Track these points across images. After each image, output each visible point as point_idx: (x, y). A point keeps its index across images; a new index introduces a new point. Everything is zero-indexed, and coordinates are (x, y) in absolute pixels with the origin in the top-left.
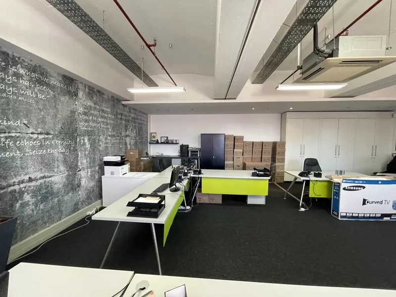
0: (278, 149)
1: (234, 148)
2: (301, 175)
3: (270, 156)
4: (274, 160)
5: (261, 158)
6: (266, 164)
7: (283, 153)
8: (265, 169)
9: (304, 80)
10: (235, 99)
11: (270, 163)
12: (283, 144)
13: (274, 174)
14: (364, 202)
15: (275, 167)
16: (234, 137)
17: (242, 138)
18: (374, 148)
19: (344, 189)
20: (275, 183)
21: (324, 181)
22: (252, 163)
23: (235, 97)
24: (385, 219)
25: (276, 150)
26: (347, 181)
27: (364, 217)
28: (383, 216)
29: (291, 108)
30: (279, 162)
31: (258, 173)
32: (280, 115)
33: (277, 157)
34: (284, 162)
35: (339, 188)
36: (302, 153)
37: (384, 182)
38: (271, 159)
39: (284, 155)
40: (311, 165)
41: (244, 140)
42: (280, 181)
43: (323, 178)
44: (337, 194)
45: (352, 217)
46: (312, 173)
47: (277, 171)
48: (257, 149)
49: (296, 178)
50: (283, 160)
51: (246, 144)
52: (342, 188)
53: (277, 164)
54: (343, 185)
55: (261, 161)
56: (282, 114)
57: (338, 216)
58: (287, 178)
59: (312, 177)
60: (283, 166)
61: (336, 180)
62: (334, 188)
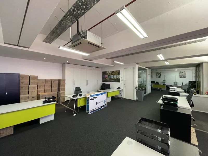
0: (61, 83)
1: (29, 84)
2: (73, 96)
3: (57, 88)
4: (59, 90)
5: (51, 89)
6: (54, 93)
7: (64, 85)
8: (53, 97)
9: (73, 47)
10: (29, 48)
11: (57, 92)
12: (64, 80)
13: (60, 98)
14: (97, 103)
15: (60, 94)
16: (30, 77)
17: (37, 77)
18: (97, 81)
19: (91, 100)
20: (60, 103)
21: (83, 98)
22: (45, 93)
23: (29, 47)
24: (103, 108)
25: (60, 84)
26: (91, 96)
27: (97, 110)
28: (102, 107)
29: (68, 62)
30: (62, 91)
31: (47, 100)
32: (62, 64)
33: (61, 88)
34: (65, 90)
35: (89, 100)
36: (73, 85)
37: (102, 94)
38: (57, 89)
39: (65, 87)
40: (78, 90)
41: (38, 78)
42: (63, 101)
43: (83, 96)
44: (88, 103)
45: (94, 111)
46: (78, 94)
47: (61, 96)
48: (48, 84)
49: (71, 99)
50: (64, 89)
51: (39, 81)
52: (90, 99)
53: (61, 92)
54: (90, 98)
55: (51, 91)
56: (63, 64)
57: (89, 113)
58: (66, 99)
59: (78, 97)
60: (64, 93)
61: (88, 96)
62: (87, 100)
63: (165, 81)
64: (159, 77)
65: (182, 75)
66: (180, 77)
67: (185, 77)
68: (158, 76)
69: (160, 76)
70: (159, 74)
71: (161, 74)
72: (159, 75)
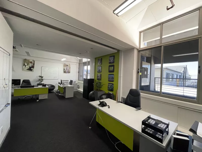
63: (42, 77)
64: (30, 69)
65: (67, 69)
66: (65, 72)
67: (69, 73)
68: (28, 67)
69: (33, 67)
70: (31, 62)
71: (34, 64)
72: (31, 65)
